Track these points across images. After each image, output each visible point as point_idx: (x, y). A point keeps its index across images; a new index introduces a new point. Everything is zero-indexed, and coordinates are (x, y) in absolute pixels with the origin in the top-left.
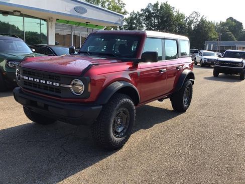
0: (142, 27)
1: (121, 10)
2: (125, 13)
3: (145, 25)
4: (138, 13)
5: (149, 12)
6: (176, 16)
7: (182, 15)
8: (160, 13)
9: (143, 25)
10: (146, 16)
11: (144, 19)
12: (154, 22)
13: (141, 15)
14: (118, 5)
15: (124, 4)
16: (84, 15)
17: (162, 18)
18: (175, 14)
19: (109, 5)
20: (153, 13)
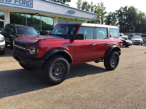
0: (116, 21)
1: (103, 11)
2: (105, 13)
3: (118, 20)
4: (114, 12)
5: (121, 12)
6: (139, 14)
7: (143, 13)
8: (128, 13)
9: (117, 19)
10: (119, 15)
11: (117, 16)
12: (124, 18)
13: (115, 14)
14: (101, 8)
15: (105, 8)
16: (73, 15)
17: (129, 15)
18: (138, 13)
19: (96, 8)
20: (123, 13)
